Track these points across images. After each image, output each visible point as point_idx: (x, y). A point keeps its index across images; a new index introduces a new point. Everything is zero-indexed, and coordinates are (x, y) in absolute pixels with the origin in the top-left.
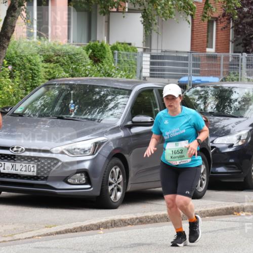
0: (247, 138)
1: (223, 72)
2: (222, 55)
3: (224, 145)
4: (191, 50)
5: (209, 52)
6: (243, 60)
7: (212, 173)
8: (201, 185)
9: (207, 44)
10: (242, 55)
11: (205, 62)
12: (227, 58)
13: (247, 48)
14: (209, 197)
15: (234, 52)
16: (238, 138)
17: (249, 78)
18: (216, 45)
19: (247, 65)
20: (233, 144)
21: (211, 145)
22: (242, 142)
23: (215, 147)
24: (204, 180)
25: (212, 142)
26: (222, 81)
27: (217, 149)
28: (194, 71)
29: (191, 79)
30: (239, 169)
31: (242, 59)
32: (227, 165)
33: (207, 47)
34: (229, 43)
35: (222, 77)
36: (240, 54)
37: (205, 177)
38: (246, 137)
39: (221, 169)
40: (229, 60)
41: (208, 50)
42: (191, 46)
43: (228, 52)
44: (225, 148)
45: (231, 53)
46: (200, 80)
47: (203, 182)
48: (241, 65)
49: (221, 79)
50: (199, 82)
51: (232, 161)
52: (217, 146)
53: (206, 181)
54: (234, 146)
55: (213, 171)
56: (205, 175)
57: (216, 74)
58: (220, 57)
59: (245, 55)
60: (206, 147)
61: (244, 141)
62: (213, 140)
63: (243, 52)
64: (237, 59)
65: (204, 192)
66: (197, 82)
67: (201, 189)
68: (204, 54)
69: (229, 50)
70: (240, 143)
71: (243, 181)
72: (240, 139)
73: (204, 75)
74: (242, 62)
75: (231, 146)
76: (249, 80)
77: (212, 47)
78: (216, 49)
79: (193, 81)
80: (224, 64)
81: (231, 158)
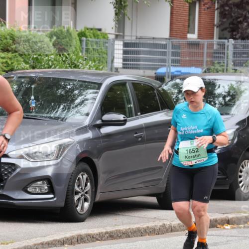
0: (233, 139)
1: (207, 61)
2: (205, 42)
4: (170, 36)
5: (190, 39)
6: (230, 47)
9: (188, 30)
10: (228, 41)
11: (186, 50)
12: (211, 46)
13: (234, 33)
15: (220, 38)
17: (236, 68)
18: (199, 30)
19: (234, 53)
26: (205, 72)
28: (173, 61)
29: (170, 70)
30: (224, 175)
31: (228, 47)
33: (188, 32)
34: (214, 28)
35: (205, 68)
36: (226, 41)
38: (231, 137)
40: (213, 48)
41: (190, 36)
42: (170, 32)
43: (212, 38)
45: (216, 40)
46: (180, 72)
48: (227, 54)
49: (204, 70)
50: (179, 73)
54: (218, 148)
57: (198, 64)
58: (203, 45)
59: (232, 41)
61: (230, 142)
63: (230, 38)
64: (222, 46)
66: (176, 73)
68: (185, 40)
69: (213, 36)
71: (228, 188)
73: (184, 65)
74: (228, 50)
76: (236, 71)
77: (194, 33)
78: (198, 35)
79: (173, 73)
80: (207, 53)
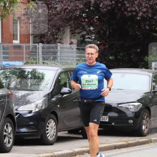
0: (42, 106)
1: (26, 57)
2: (24, 45)
3: (26, 112)
4: (2, 42)
5: (15, 43)
6: (40, 48)
7: (17, 133)
8: (9, 142)
9: (13, 38)
10: (39, 45)
11: (12, 50)
12: (28, 48)
13: (42, 39)
14: (15, 151)
15: (34, 43)
16: (35, 106)
17: (44, 61)
18: (20, 38)
19: (43, 52)
20: (32, 111)
21: (15, 111)
22: (39, 109)
23: (18, 113)
24: (11, 138)
25: (16, 110)
26: (25, 64)
27: (21, 115)
28: (4, 58)
29: (2, 64)
30: (37, 129)
31: (38, 48)
32: (28, 126)
33: (13, 39)
34: (30, 36)
35: (25, 61)
36: (37, 44)
37: (11, 136)
39: (24, 130)
40: (30, 49)
41: (14, 42)
42: (2, 39)
43: (29, 43)
44: (26, 114)
45: (31, 44)
46: (9, 64)
47: (11, 140)
48: (38, 52)
49: (24, 63)
51: (31, 123)
52: (20, 112)
53: (12, 139)
54: (33, 112)
55: (18, 132)
56: (12, 135)
57: (20, 59)
58: (23, 47)
59: (41, 45)
60: (12, 114)
61: (40, 108)
62: (18, 108)
63: (40, 42)
64: (36, 47)
65: (11, 147)
66: (6, 65)
67: (9, 146)
68: (11, 44)
69: (30, 41)
70: (37, 110)
71: (40, 138)
72: (36, 107)
73: (12, 60)
74: (38, 50)
75: (30, 112)
76: (44, 63)
77: (17, 40)
78: (20, 41)
79: (3, 65)
80: (26, 52)
81: (31, 121)
